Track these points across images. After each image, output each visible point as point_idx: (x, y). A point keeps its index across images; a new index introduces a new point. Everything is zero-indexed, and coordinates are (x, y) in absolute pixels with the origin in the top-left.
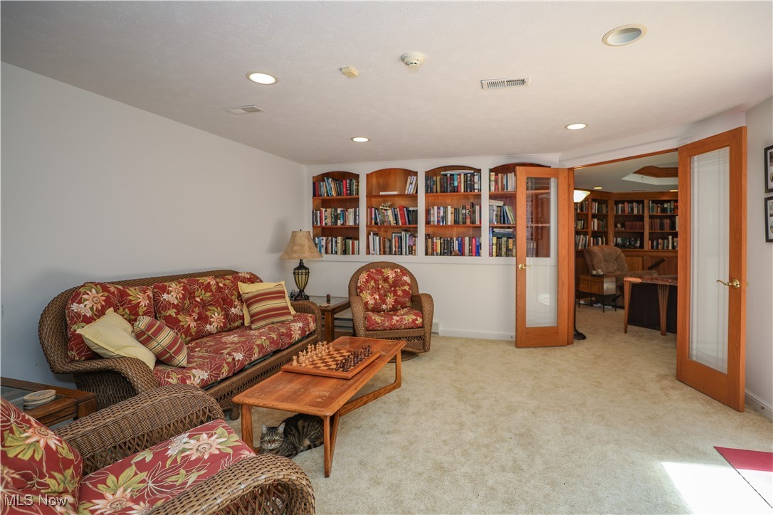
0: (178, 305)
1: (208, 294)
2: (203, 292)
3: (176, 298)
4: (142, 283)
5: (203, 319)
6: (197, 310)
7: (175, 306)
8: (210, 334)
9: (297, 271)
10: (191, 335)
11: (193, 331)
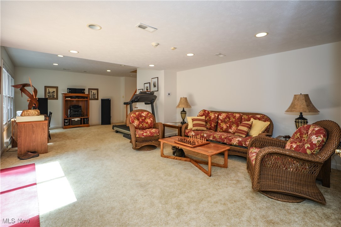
0: (222, 120)
1: (234, 119)
2: (233, 118)
3: (222, 118)
4: (215, 112)
5: (230, 127)
6: (229, 123)
7: (221, 120)
8: (230, 132)
9: (297, 120)
10: (223, 130)
11: (224, 129)
